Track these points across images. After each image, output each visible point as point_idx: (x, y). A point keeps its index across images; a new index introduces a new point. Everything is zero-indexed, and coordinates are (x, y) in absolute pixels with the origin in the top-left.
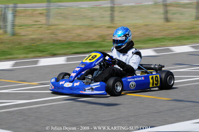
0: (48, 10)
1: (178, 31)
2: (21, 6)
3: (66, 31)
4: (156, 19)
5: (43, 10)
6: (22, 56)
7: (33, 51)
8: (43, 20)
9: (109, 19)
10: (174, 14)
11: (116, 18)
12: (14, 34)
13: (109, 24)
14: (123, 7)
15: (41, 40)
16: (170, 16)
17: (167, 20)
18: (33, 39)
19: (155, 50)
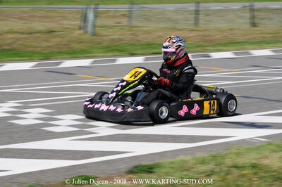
0: (130, 12)
1: (263, 35)
2: (102, 7)
3: (147, 32)
4: (243, 24)
5: (126, 11)
6: (101, 55)
7: (112, 51)
8: (125, 21)
9: (192, 22)
10: (262, 19)
11: (201, 22)
12: (94, 34)
13: (192, 27)
14: (210, 10)
15: (121, 40)
16: (256, 21)
17: (254, 25)
18: (113, 40)
19: (235, 53)
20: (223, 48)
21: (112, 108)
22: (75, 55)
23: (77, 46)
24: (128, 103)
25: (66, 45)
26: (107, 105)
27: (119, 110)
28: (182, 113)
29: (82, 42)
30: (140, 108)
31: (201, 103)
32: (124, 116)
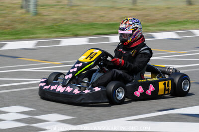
7: (56, 31)
12: (36, 14)
13: (131, 6)
15: (63, 20)
18: (55, 20)
19: (178, 33)
20: (166, 28)
21: (69, 89)
22: (18, 36)
23: (20, 27)
24: (85, 85)
25: (9, 25)
26: (63, 87)
27: (76, 91)
28: (137, 93)
29: (25, 22)
30: (97, 89)
31: (156, 84)
32: (81, 98)
